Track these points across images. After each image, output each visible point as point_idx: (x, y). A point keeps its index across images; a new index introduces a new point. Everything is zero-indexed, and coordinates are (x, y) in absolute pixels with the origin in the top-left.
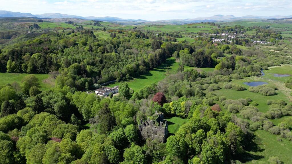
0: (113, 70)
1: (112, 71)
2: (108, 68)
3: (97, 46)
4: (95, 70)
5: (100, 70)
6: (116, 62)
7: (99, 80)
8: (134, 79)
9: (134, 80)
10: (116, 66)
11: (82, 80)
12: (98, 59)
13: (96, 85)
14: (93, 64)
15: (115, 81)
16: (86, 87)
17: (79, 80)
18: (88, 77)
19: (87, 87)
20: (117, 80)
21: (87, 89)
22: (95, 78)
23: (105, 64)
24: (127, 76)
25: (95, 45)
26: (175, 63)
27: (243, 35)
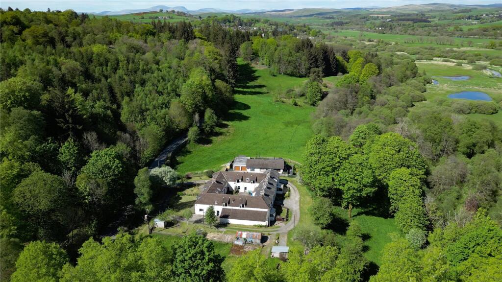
8: (227, 125)
13: (166, 173)
19: (143, 198)
20: (191, 135)
24: (209, 115)
26: (256, 71)
27: (255, 28)
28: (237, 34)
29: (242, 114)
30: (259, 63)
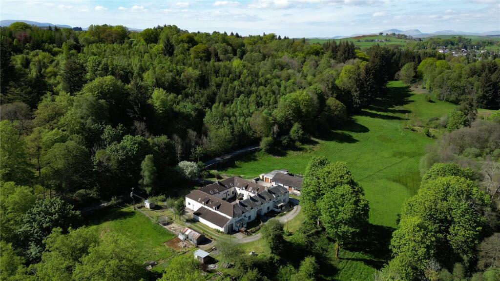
0: (245, 111)
1: (242, 115)
2: (226, 103)
3: (188, 42)
4: (185, 107)
5: (200, 107)
6: (251, 85)
7: (197, 143)
8: (317, 143)
9: (318, 146)
10: (253, 98)
11: (123, 148)
12: (192, 72)
13: (188, 167)
14: (174, 87)
15: (256, 150)
16: (141, 177)
17: (113, 147)
18: (156, 133)
19: (146, 180)
20: (263, 145)
21: (148, 190)
22: (184, 136)
23: (214, 88)
24: (296, 129)
25: (182, 41)
26: (413, 95)
27: (482, 52)
28: (406, 55)
29: (351, 136)
30: (420, 87)
